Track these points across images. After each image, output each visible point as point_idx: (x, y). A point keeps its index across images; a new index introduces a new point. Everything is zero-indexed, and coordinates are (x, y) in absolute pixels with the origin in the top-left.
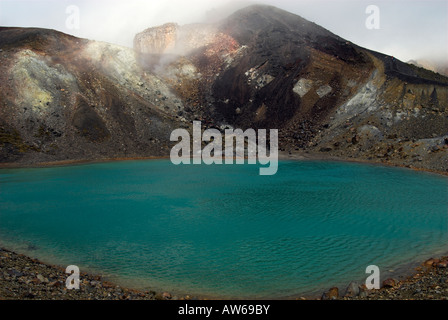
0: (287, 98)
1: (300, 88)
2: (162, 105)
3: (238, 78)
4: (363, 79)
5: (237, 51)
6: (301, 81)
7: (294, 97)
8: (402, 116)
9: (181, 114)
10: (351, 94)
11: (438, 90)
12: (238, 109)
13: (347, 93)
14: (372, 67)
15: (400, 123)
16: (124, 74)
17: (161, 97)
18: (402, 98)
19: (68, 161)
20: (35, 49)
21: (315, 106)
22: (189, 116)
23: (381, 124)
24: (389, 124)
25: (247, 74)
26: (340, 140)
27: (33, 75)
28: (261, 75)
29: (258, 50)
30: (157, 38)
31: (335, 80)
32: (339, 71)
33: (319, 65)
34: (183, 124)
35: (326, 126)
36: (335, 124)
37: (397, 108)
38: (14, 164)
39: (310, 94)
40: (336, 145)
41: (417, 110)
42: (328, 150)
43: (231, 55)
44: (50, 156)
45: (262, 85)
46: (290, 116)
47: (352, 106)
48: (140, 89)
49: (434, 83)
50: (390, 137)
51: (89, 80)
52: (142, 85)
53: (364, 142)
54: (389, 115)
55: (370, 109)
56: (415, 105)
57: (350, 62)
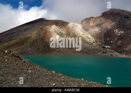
2: (88, 40)
3: (112, 32)
5: (112, 24)
9: (94, 43)
12: (112, 42)
16: (78, 31)
17: (88, 37)
19: (63, 54)
20: (56, 25)
22: (96, 43)
25: (115, 31)
27: (55, 32)
28: (119, 31)
29: (119, 23)
30: (88, 21)
34: (94, 45)
38: (50, 54)
43: (110, 25)
44: (58, 52)
45: (120, 34)
48: (82, 35)
51: (69, 33)
52: (83, 34)
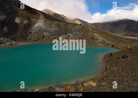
0: (14, 24)
1: (17, 20)
4: (38, 18)
6: (17, 18)
7: (16, 24)
8: (53, 30)
10: (35, 23)
11: (59, 23)
13: (33, 22)
14: (39, 15)
15: (53, 31)
18: (51, 24)
21: (24, 27)
23: (49, 32)
24: (51, 32)
26: (39, 37)
31: (28, 18)
32: (29, 15)
33: (22, 13)
35: (31, 33)
36: (33, 32)
37: (51, 27)
39: (21, 23)
40: (38, 39)
41: (56, 28)
42: (36, 40)
46: (17, 30)
47: (37, 26)
49: (58, 21)
50: (53, 35)
53: (46, 37)
54: (50, 29)
55: (44, 27)
56: (55, 26)
57: (31, 13)
